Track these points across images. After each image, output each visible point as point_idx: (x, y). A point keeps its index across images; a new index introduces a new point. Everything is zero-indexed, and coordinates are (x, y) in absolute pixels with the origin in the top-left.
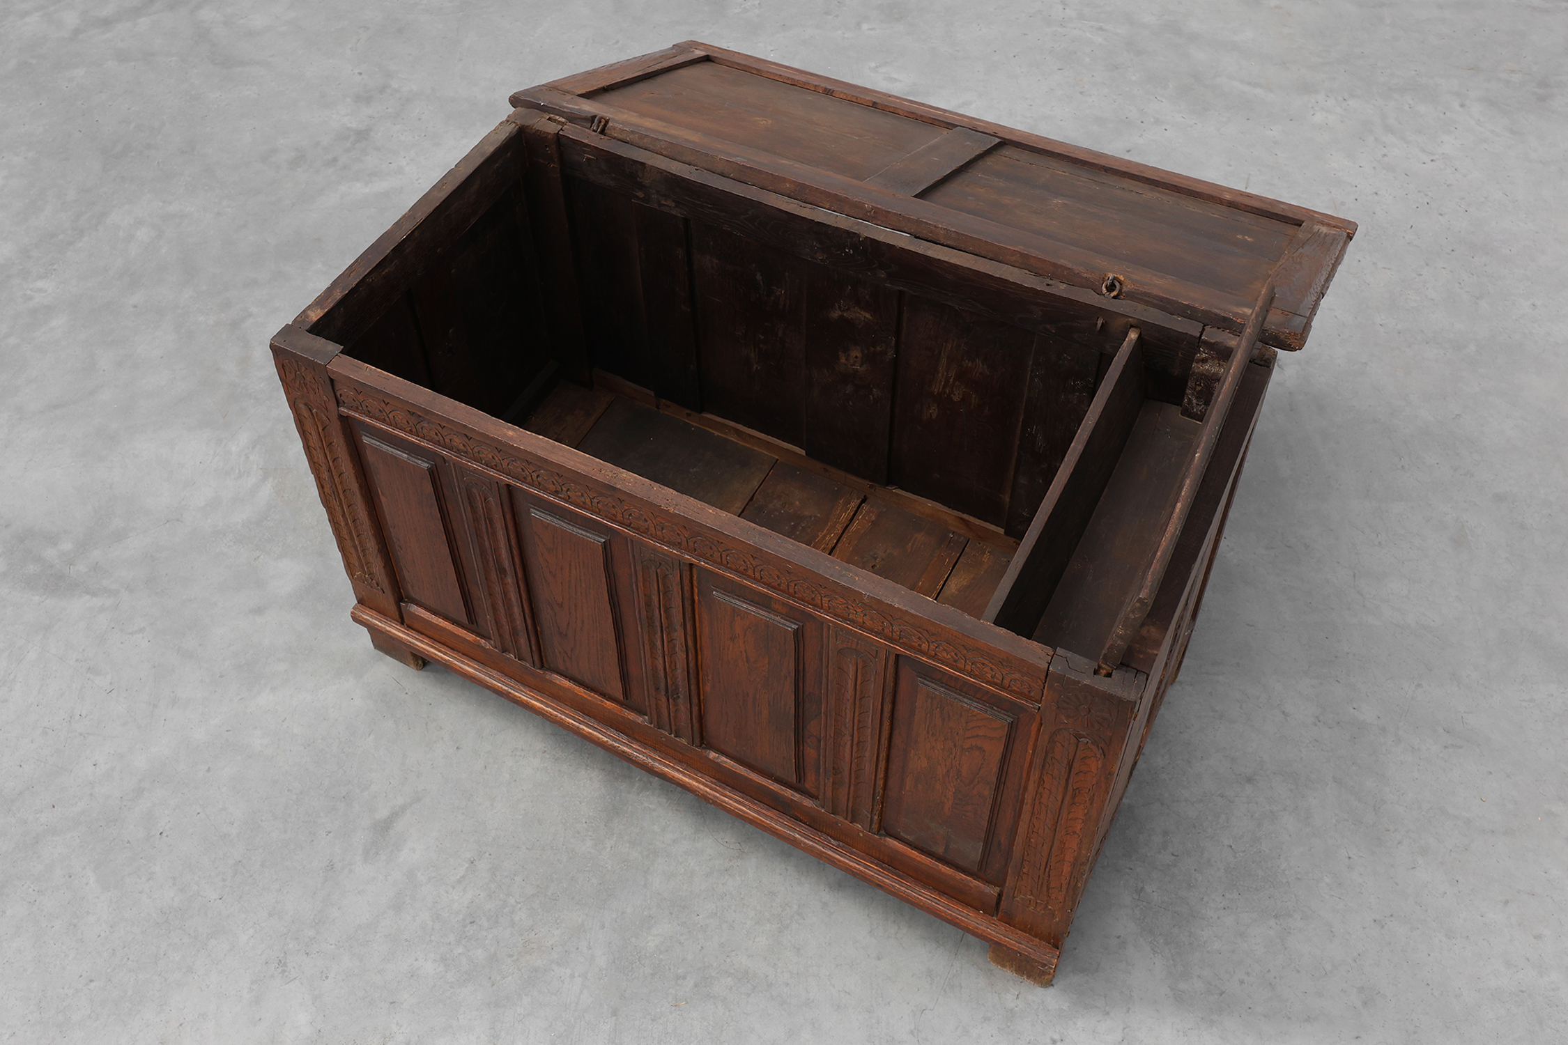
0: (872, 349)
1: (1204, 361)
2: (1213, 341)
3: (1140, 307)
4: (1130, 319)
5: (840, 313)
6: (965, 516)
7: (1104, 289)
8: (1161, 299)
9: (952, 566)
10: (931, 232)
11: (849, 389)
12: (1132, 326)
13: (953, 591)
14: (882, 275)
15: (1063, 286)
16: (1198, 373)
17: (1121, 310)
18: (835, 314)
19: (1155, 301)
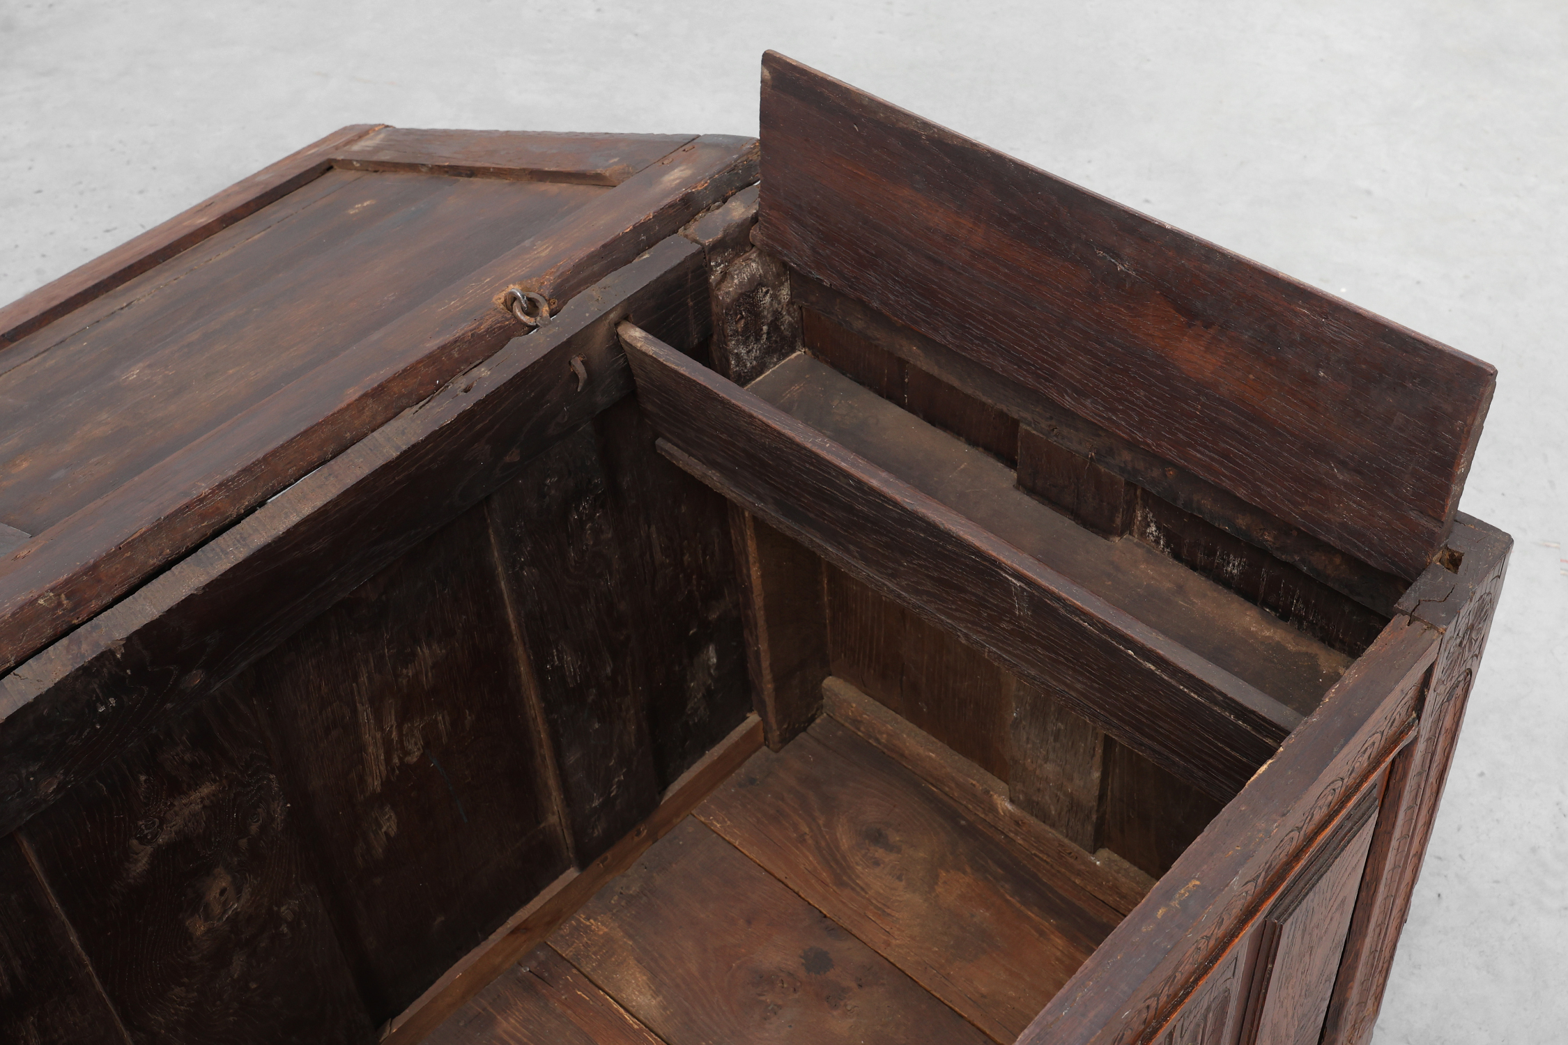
0: (243, 842)
1: (725, 275)
2: (720, 235)
3: (593, 291)
4: (612, 316)
5: (149, 849)
6: (512, 922)
7: (525, 319)
8: (592, 258)
9: (596, 989)
10: (203, 517)
11: (238, 964)
12: (617, 324)
13: (654, 1002)
14: (196, 678)
15: (483, 371)
16: (733, 301)
17: (588, 318)
18: (141, 864)
19: (596, 268)
